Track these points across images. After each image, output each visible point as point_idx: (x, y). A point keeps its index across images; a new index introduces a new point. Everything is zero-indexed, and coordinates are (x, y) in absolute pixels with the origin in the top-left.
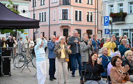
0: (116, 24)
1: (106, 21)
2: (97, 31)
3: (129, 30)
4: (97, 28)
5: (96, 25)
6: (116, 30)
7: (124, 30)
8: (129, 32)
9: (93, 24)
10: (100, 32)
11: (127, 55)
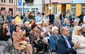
0: (28, 5)
1: (20, 2)
2: (16, 9)
3: (35, 9)
4: (16, 7)
5: (16, 5)
6: (27, 9)
7: (32, 9)
8: (35, 10)
9: (13, 4)
10: (18, 10)
11: (26, 24)
